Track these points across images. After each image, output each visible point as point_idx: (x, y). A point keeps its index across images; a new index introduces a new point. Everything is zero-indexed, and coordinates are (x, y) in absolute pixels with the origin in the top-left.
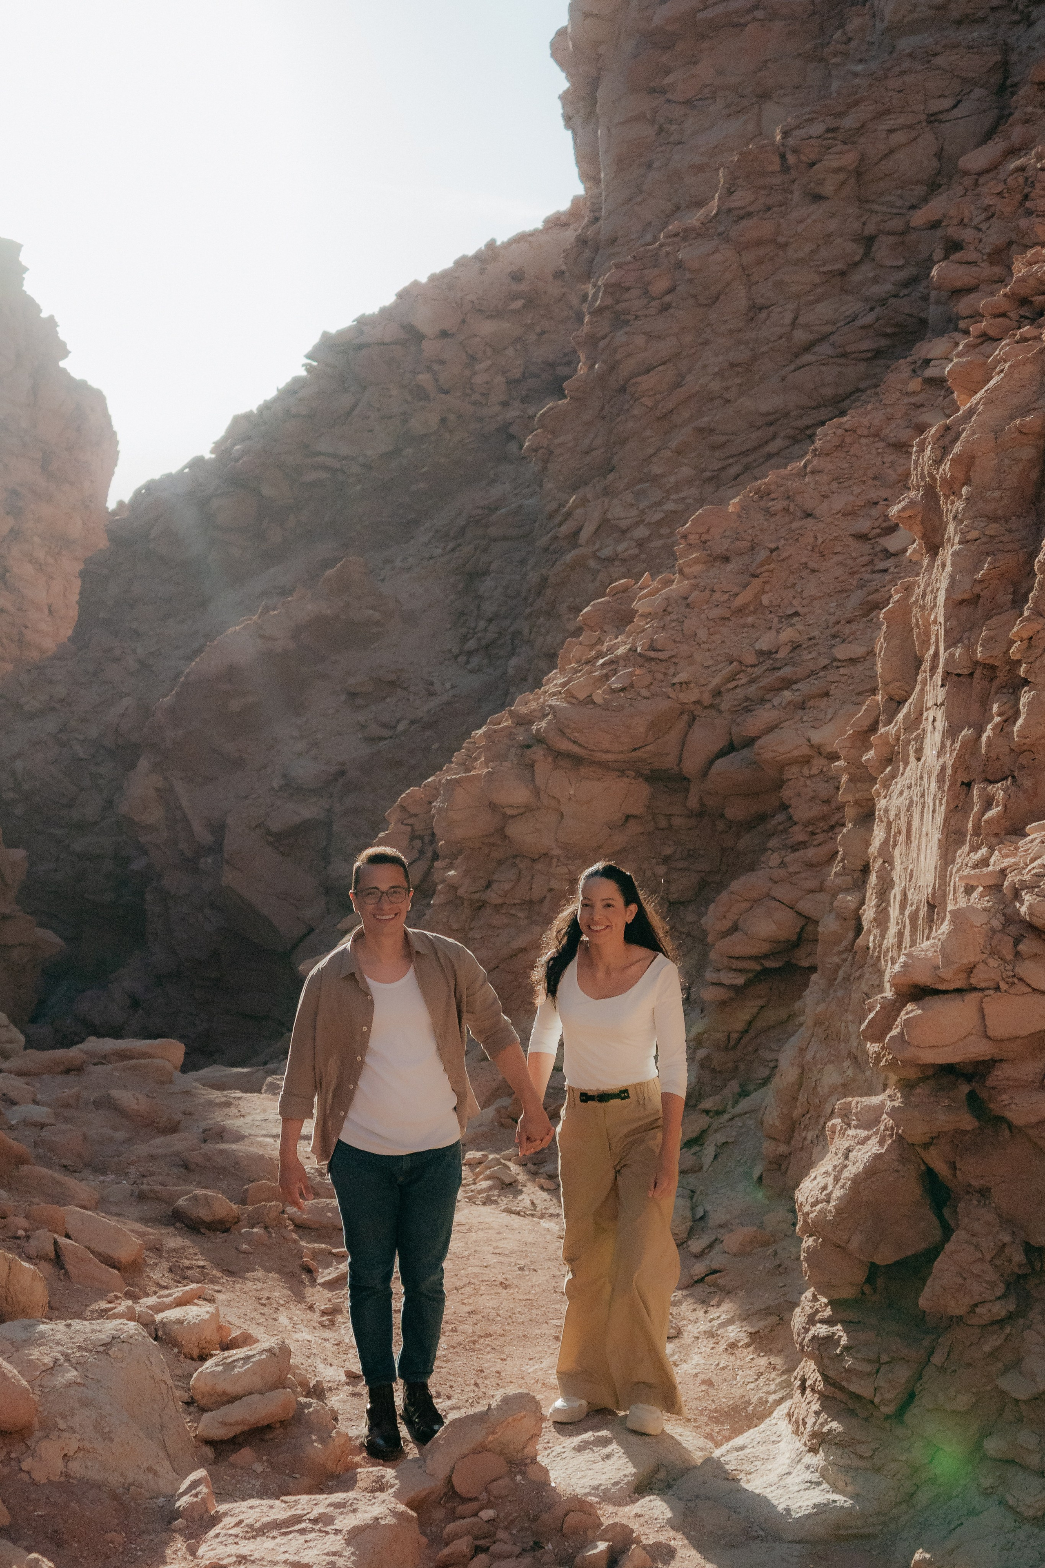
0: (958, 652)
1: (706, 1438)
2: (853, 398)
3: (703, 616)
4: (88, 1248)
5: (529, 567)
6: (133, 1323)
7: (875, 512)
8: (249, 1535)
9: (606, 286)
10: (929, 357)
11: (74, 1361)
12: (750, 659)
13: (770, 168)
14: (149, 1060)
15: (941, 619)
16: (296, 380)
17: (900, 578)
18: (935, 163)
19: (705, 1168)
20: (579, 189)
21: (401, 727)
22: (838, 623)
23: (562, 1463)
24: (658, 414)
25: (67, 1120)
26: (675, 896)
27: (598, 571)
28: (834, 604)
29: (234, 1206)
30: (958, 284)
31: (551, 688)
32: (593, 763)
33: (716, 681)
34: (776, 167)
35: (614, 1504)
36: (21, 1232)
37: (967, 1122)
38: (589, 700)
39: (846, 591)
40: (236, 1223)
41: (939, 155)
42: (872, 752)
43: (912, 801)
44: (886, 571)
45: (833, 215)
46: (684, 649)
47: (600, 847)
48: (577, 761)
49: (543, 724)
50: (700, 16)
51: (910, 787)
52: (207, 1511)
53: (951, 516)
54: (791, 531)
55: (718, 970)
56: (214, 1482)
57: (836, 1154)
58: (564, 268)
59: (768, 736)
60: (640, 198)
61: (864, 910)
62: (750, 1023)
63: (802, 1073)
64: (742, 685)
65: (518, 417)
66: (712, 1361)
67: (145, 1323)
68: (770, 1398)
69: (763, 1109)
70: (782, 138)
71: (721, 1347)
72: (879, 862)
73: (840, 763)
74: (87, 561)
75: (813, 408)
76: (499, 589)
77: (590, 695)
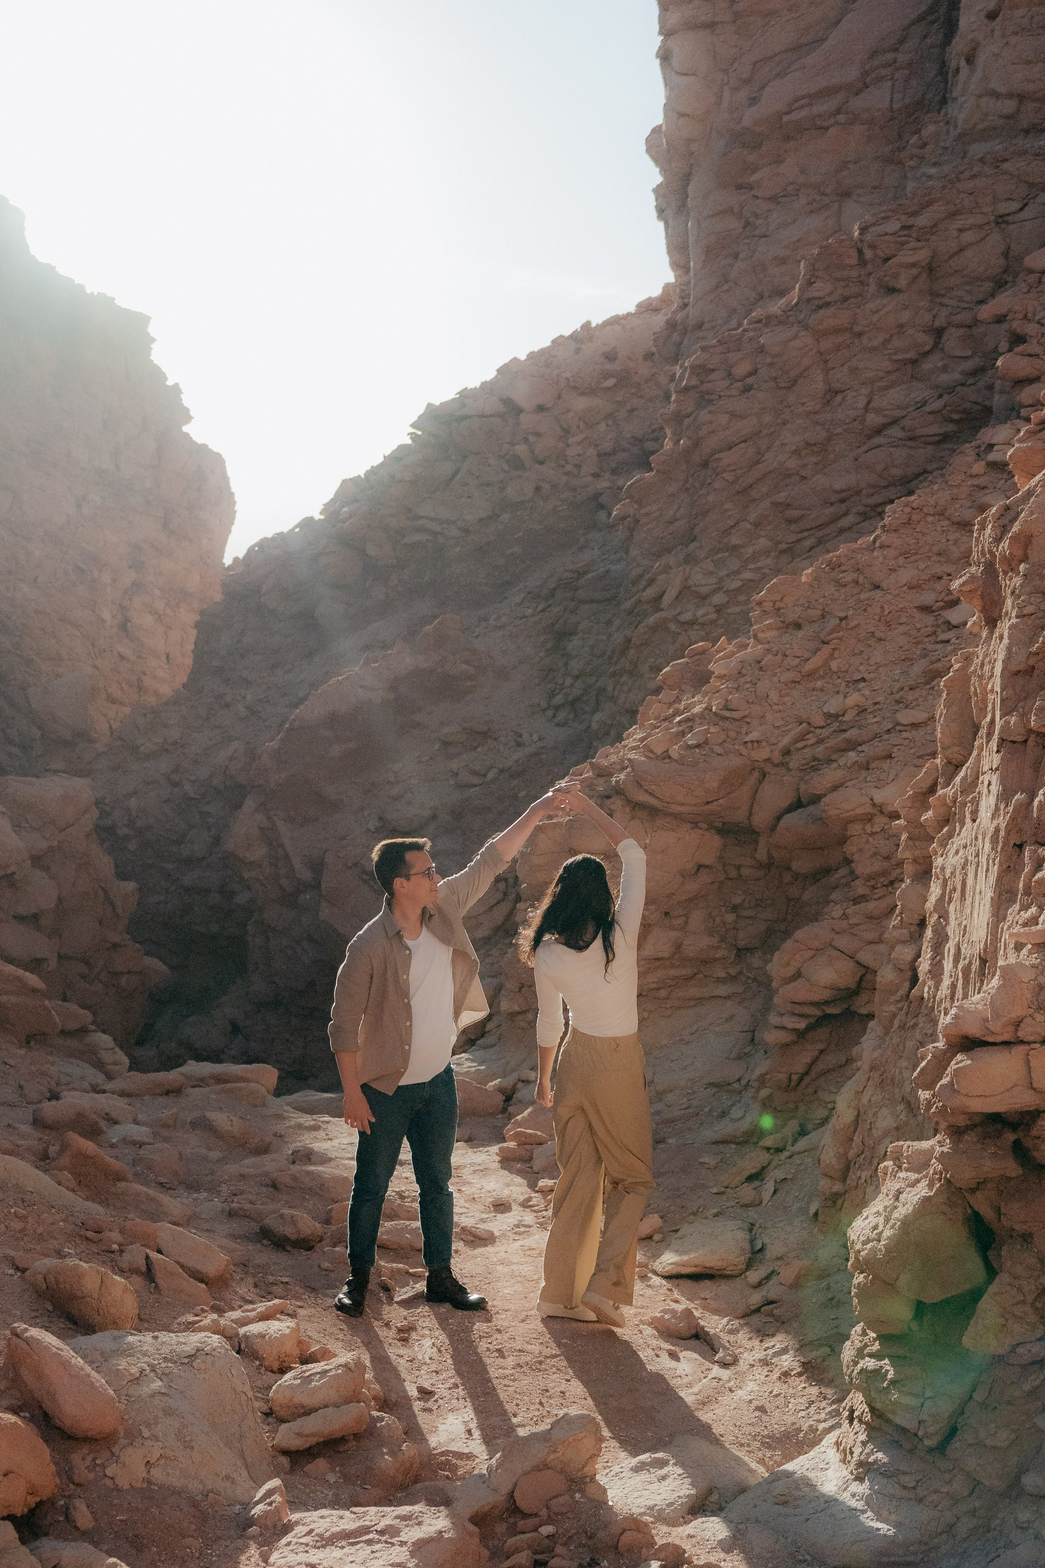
0: (1014, 720)
1: (758, 1462)
2: (921, 478)
4: (178, 1263)
5: (614, 628)
6: (217, 1336)
7: (939, 586)
8: (319, 1544)
9: (692, 367)
10: (993, 442)
11: (158, 1371)
12: (819, 720)
13: (848, 262)
14: (245, 1084)
15: (998, 689)
16: (401, 447)
17: (961, 649)
18: (1002, 262)
19: (764, 1202)
20: (670, 277)
21: (491, 775)
22: (902, 689)
23: (620, 1483)
24: (740, 488)
25: (165, 1140)
26: (743, 943)
27: (679, 634)
28: (897, 672)
29: (318, 1225)
30: (1021, 374)
31: (630, 742)
32: (669, 814)
33: (786, 740)
34: (854, 261)
35: (668, 1525)
36: (115, 1247)
37: (1012, 1168)
38: (666, 756)
39: (911, 660)
40: (320, 1241)
41: (1006, 254)
42: (931, 813)
43: (967, 861)
44: (948, 641)
45: (906, 307)
46: (756, 709)
47: (673, 894)
48: (653, 812)
49: (622, 776)
50: (786, 118)
52: (280, 1519)
53: (1009, 591)
54: (861, 601)
55: (782, 1015)
56: (288, 1492)
57: (887, 1195)
58: (654, 349)
59: (835, 794)
60: (726, 287)
61: (920, 962)
62: (810, 1066)
63: (858, 1115)
64: (811, 745)
65: (610, 488)
66: (767, 1388)
67: (230, 1336)
68: (821, 1426)
69: (821, 1148)
70: (860, 234)
71: (776, 1375)
72: (936, 916)
73: (901, 822)
74: (202, 613)
75: (884, 487)
76: (587, 649)
77: (668, 751)
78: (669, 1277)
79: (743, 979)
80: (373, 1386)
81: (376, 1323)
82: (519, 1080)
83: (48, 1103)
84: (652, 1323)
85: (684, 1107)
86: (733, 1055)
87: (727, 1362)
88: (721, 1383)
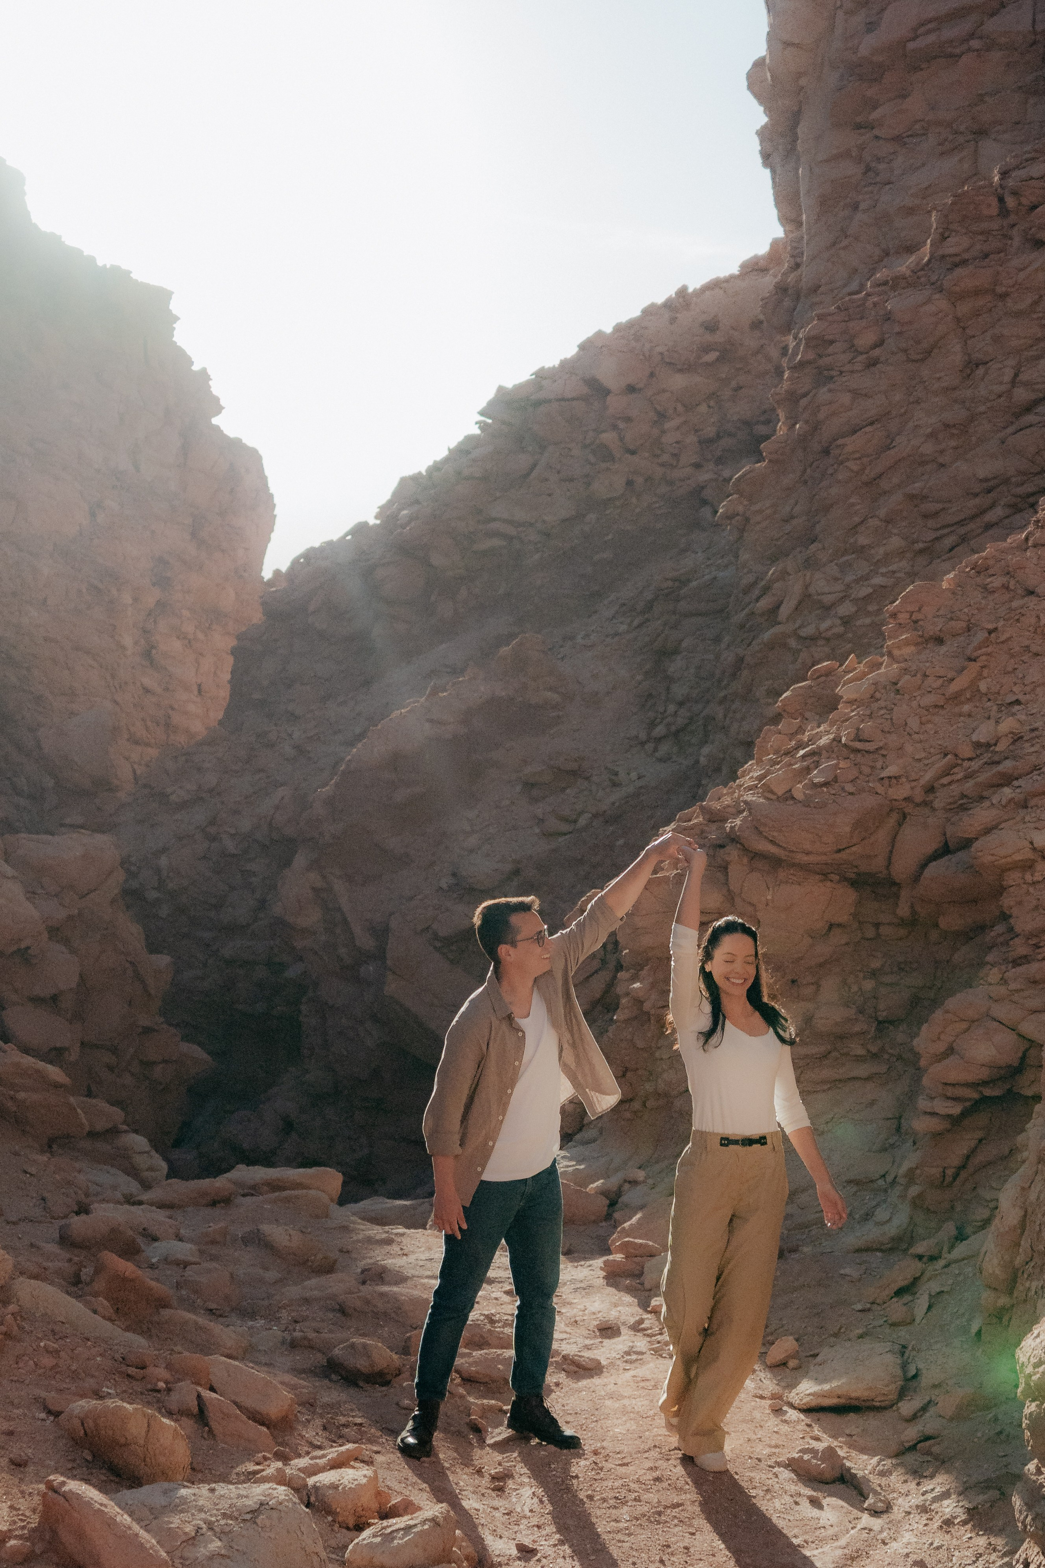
4: (235, 1403)
5: (723, 645)
6: (283, 1488)
9: (807, 339)
11: (217, 1529)
12: (966, 751)
13: (987, 212)
14: (305, 1191)
16: (469, 439)
19: (918, 1321)
20: (778, 231)
21: (582, 821)
24: (864, 478)
25: (213, 1258)
26: (885, 1014)
27: (799, 651)
29: (395, 1357)
31: (746, 781)
32: (794, 865)
33: (928, 776)
34: (995, 210)
36: (161, 1385)
38: (789, 796)
40: (397, 1375)
46: (893, 740)
47: (801, 958)
48: (776, 863)
49: (738, 822)
50: (910, 45)
54: (1012, 610)
55: (932, 1098)
58: (762, 317)
59: (989, 838)
60: (845, 243)
62: (968, 1158)
63: (1025, 1216)
64: (959, 781)
65: (715, 481)
66: (927, 1539)
67: (298, 1488)
69: (982, 1254)
70: (1000, 180)
71: (937, 1523)
74: (240, 637)
76: (692, 671)
77: (790, 790)
78: (808, 1410)
79: (886, 1056)
80: (463, 1545)
81: (465, 1470)
82: (625, 1181)
83: (76, 1218)
84: (789, 1465)
86: (875, 1147)
87: (879, 1510)
88: (872, 1534)
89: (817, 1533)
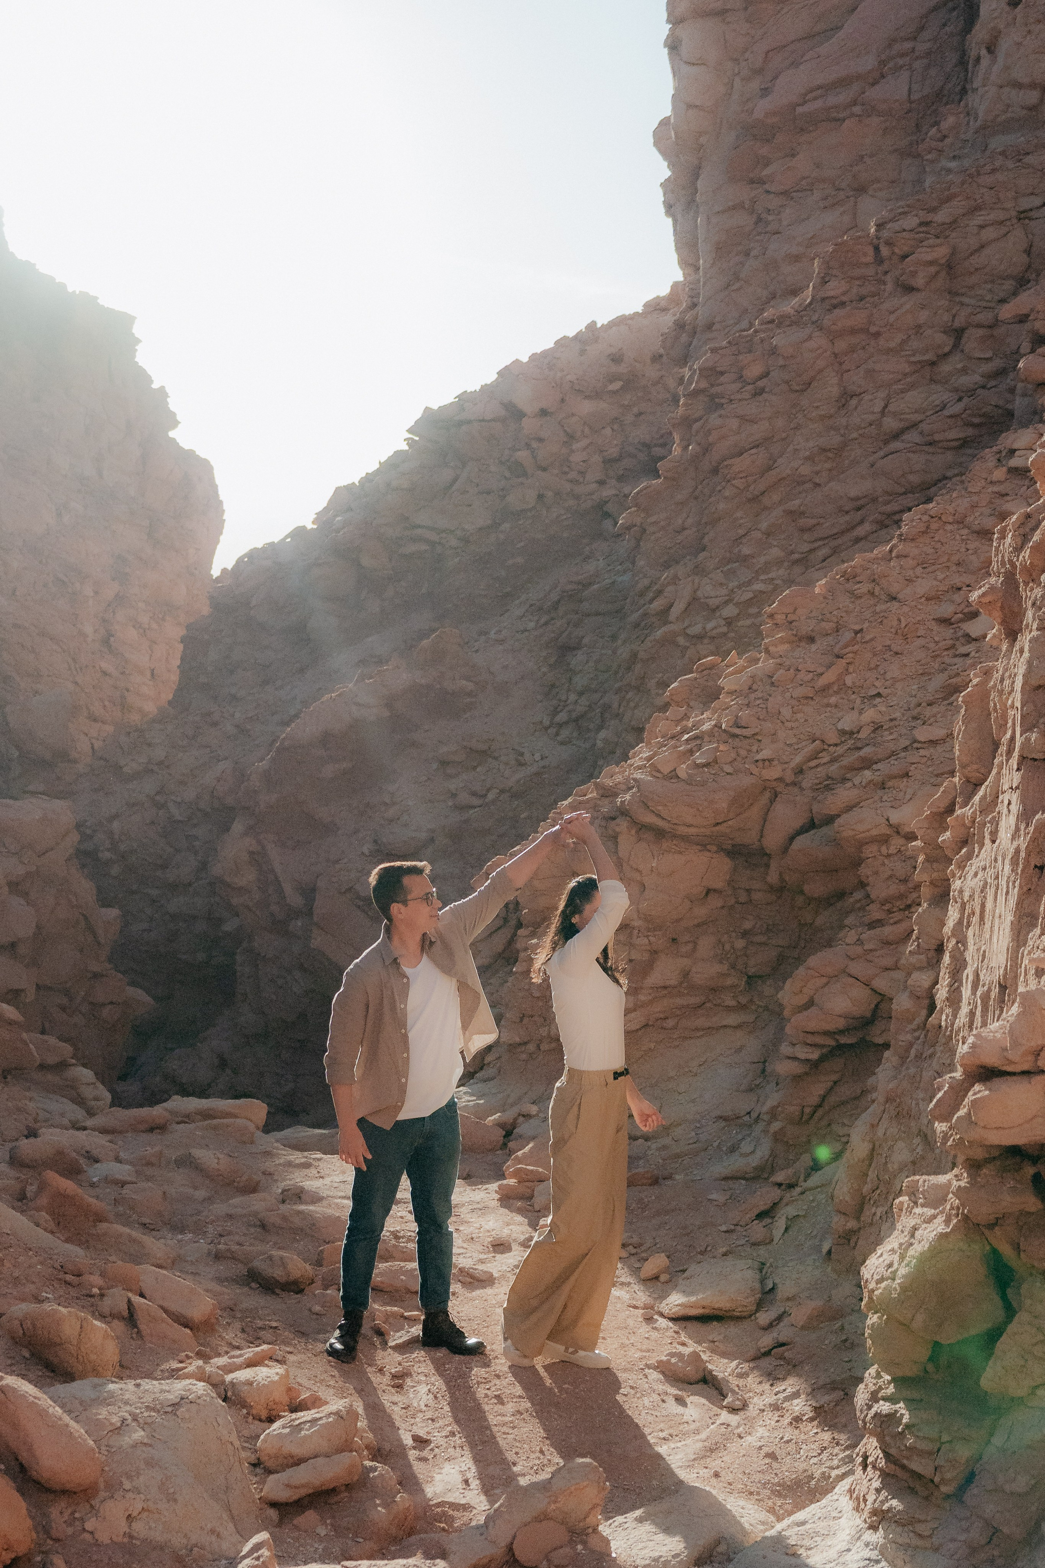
0: (1034, 736)
1: (768, 1511)
2: (939, 485)
3: (788, 695)
4: (162, 1307)
5: (620, 642)
6: (202, 1384)
7: (958, 597)
9: (701, 370)
10: (1014, 447)
11: (141, 1421)
12: (832, 738)
13: (864, 260)
14: (232, 1120)
15: (1018, 704)
16: (397, 453)
17: (980, 663)
18: (1025, 259)
19: (776, 1240)
20: (678, 275)
21: (491, 796)
22: (921, 705)
23: (623, 1533)
24: (751, 496)
25: (148, 1179)
26: (753, 970)
27: (687, 648)
28: (915, 687)
29: (308, 1267)
31: (637, 761)
32: (676, 836)
33: (798, 759)
34: (870, 259)
36: (95, 1291)
37: (1032, 1203)
38: (674, 776)
39: (929, 674)
40: (311, 1284)
41: (1028, 252)
42: (948, 833)
43: (986, 883)
44: (967, 655)
45: (923, 307)
46: (767, 726)
47: (681, 919)
48: (660, 834)
49: (628, 797)
50: (800, 110)
51: (984, 869)
53: (1030, 603)
54: (875, 613)
55: (794, 1045)
56: (276, 1546)
57: (902, 1232)
58: (661, 351)
59: (849, 815)
60: (736, 286)
61: (938, 989)
62: (824, 1098)
63: (873, 1149)
64: (824, 764)
65: (614, 495)
66: (778, 1434)
67: (216, 1384)
68: (834, 1473)
69: (834, 1183)
70: (876, 231)
71: (787, 1420)
72: (953, 941)
73: (918, 843)
74: (188, 627)
75: (902, 494)
76: (591, 664)
77: (675, 770)
78: (674, 1319)
79: (754, 1008)
80: (365, 1435)
81: (369, 1369)
82: (519, 1115)
83: (26, 1141)
84: (658, 1367)
85: (691, 1141)
86: (743, 1088)
87: (736, 1408)
88: (730, 1429)
89: (681, 1427)
